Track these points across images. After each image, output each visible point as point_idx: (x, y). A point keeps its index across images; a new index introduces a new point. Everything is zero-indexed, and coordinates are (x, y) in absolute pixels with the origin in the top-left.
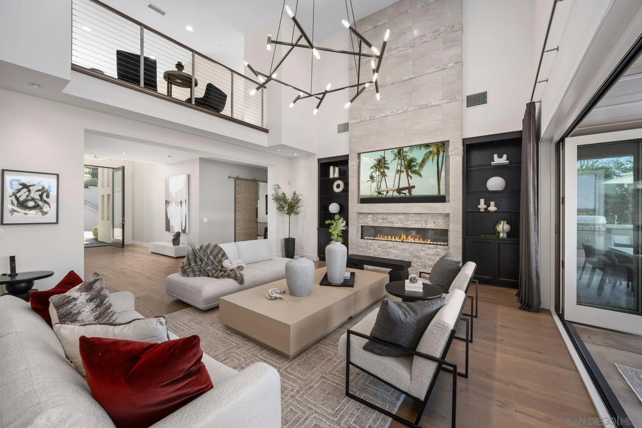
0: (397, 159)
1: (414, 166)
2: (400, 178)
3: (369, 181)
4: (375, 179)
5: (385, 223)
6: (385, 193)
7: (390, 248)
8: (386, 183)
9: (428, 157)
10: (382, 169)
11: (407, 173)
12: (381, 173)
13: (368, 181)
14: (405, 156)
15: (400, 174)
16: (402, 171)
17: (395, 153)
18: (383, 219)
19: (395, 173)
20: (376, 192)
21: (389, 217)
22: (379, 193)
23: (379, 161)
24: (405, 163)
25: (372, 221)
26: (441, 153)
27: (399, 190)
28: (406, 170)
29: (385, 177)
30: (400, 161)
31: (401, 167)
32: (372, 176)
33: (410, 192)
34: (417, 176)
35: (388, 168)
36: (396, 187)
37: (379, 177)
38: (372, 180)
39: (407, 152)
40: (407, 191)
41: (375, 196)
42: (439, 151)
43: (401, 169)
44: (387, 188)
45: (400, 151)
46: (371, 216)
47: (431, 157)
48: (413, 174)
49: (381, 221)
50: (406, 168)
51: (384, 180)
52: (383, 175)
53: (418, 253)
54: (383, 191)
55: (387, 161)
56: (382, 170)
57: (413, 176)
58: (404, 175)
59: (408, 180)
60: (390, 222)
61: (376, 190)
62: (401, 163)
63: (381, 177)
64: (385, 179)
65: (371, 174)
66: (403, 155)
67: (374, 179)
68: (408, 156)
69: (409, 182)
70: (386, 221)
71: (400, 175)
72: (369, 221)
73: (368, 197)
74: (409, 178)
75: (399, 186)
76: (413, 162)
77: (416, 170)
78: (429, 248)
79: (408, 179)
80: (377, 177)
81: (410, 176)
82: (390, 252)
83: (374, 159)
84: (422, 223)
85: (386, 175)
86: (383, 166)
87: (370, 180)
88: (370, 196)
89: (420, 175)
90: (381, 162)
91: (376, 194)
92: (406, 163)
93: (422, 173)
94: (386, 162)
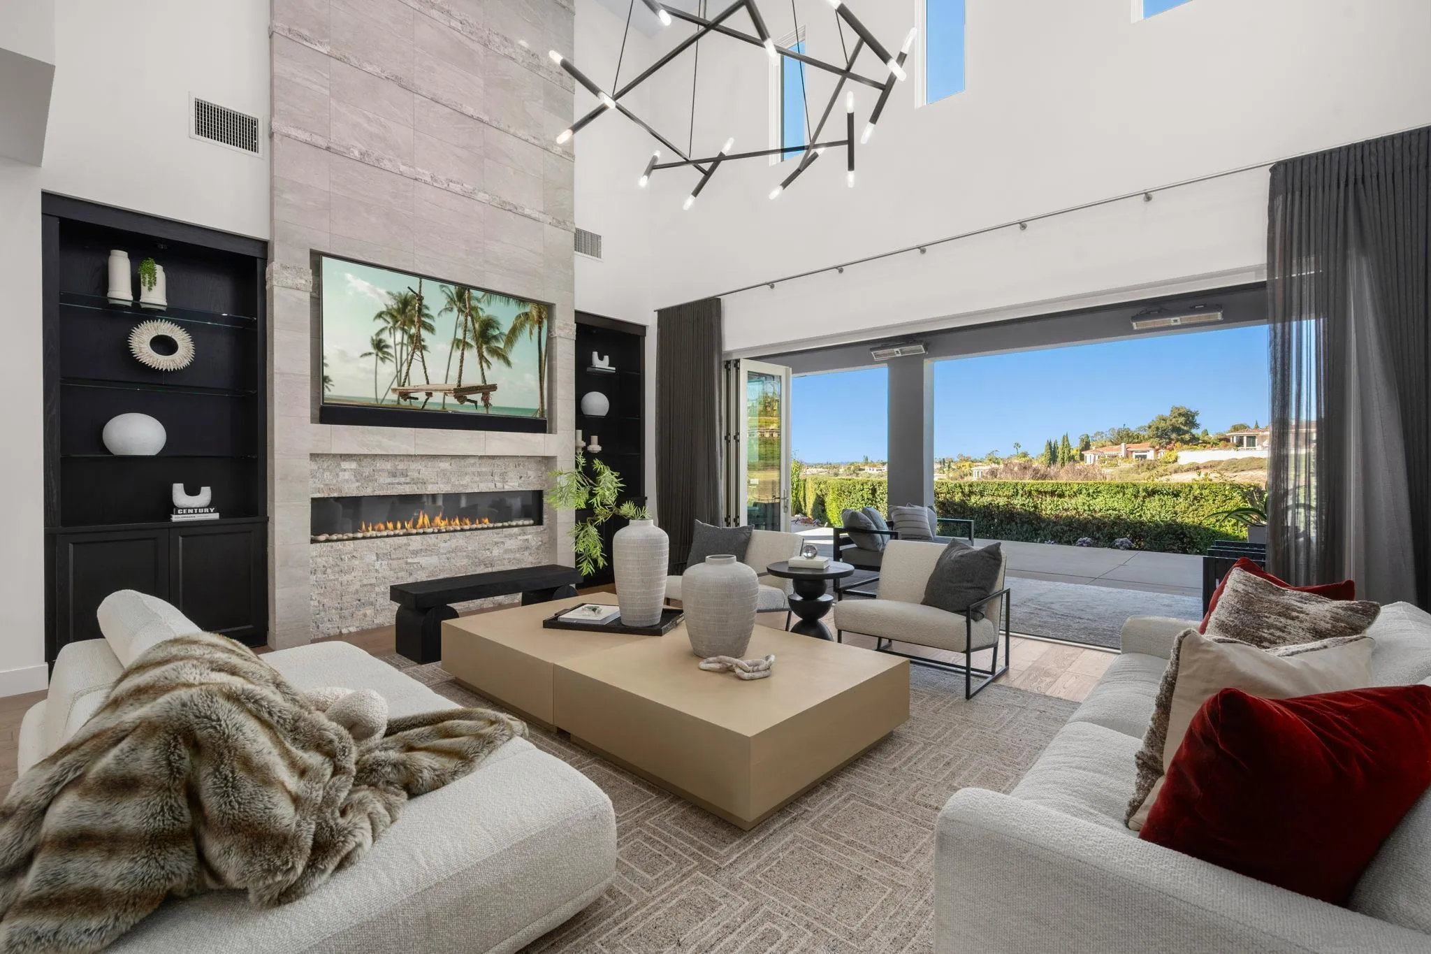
0: (455, 309)
1: (495, 338)
2: (462, 361)
3: (370, 354)
4: (391, 351)
5: (399, 484)
6: (422, 396)
7: (415, 553)
8: (425, 368)
9: (522, 325)
10: (413, 327)
11: (478, 351)
12: (411, 337)
13: (366, 355)
14: (475, 309)
15: (463, 350)
16: (467, 343)
17: (450, 294)
18: (393, 474)
19: (450, 347)
20: (394, 390)
21: (415, 466)
22: (405, 395)
23: (405, 303)
24: (474, 325)
25: (357, 481)
26: (545, 322)
27: (461, 393)
28: (477, 344)
29: (421, 352)
30: (462, 318)
31: (465, 334)
32: (380, 341)
33: (486, 399)
34: (501, 362)
35: (430, 329)
36: (453, 383)
37: (405, 348)
38: (380, 354)
39: (479, 300)
40: (481, 395)
41: (390, 403)
42: (542, 319)
43: (465, 338)
44: (428, 383)
45: (464, 293)
46: (354, 465)
47: (528, 326)
48: (492, 356)
49: (389, 480)
50: (476, 339)
51: (421, 360)
52: (417, 344)
53: (488, 553)
54: (417, 391)
55: (427, 308)
56: (413, 331)
57: (493, 360)
58: (471, 355)
59: (483, 370)
60: (414, 482)
61: (395, 386)
62: (466, 323)
63: (410, 349)
64: (423, 358)
65: (378, 334)
66: (469, 304)
67: (386, 350)
68: (482, 309)
69: (483, 374)
70: (402, 480)
71: (463, 354)
72: (347, 483)
73: (365, 403)
74: (485, 365)
75: (459, 382)
76: (493, 327)
77: (499, 348)
78: (510, 536)
79: (482, 366)
80: (399, 348)
81: (487, 361)
82: (415, 565)
83: (389, 293)
84: (496, 478)
85: (424, 348)
86: (416, 319)
87: (374, 351)
88: (373, 403)
89: (508, 363)
90: (409, 307)
91: (395, 397)
92: (477, 326)
93: (511, 358)
94: (426, 311)
